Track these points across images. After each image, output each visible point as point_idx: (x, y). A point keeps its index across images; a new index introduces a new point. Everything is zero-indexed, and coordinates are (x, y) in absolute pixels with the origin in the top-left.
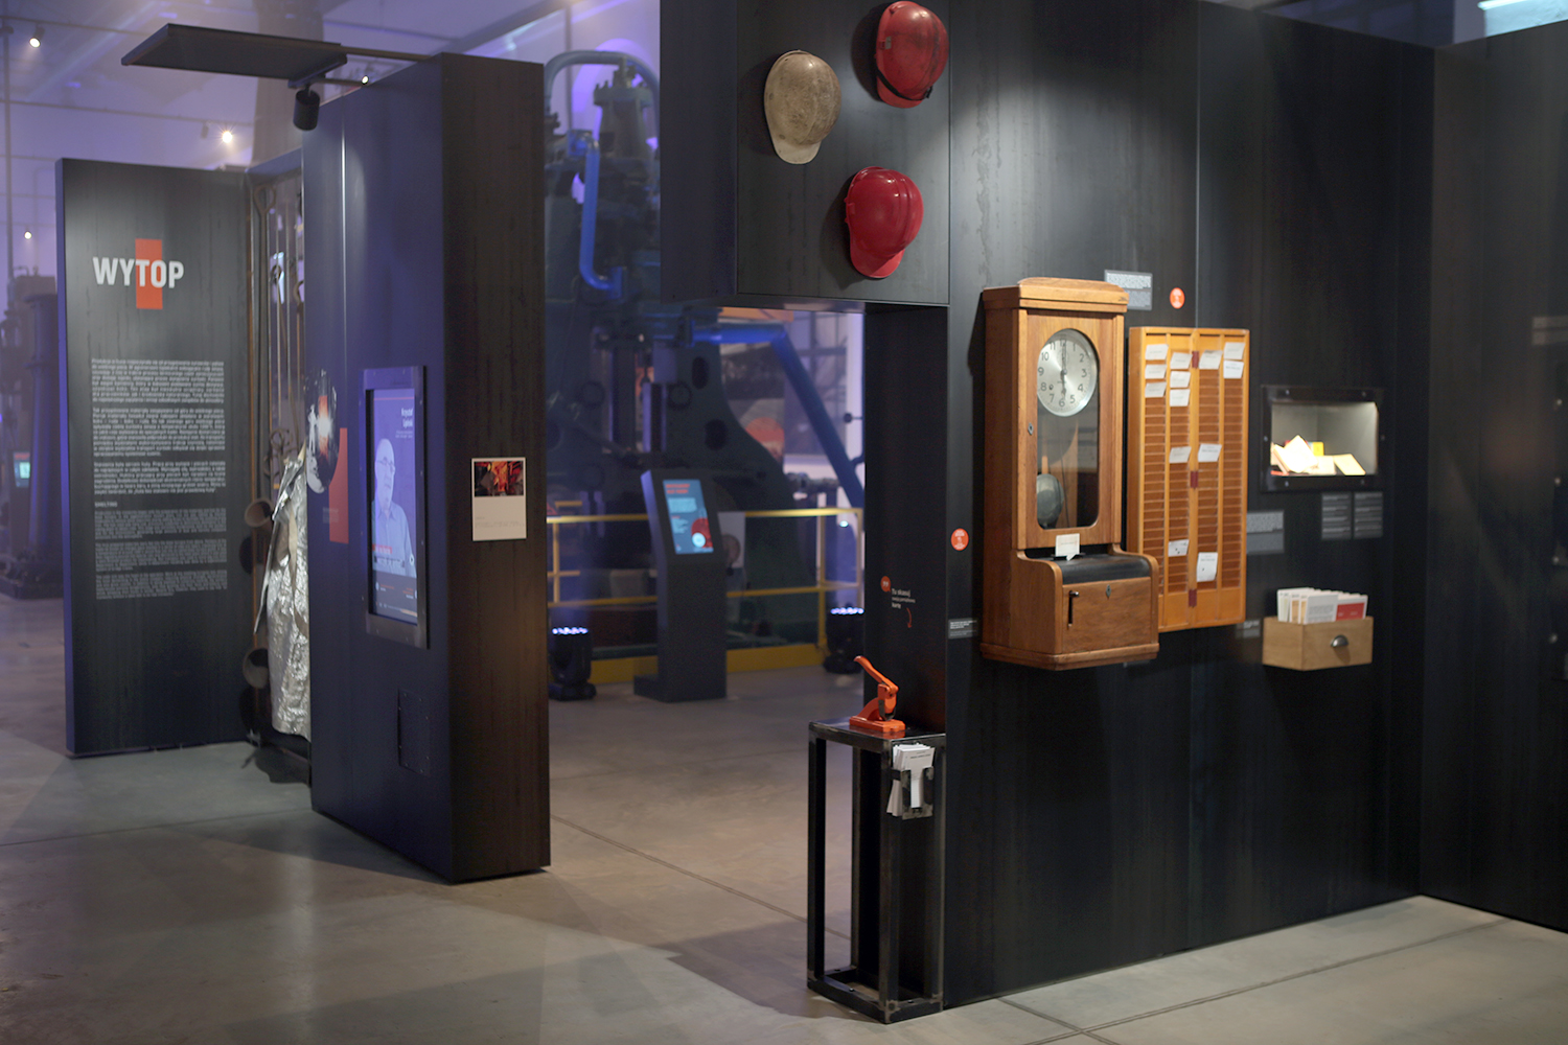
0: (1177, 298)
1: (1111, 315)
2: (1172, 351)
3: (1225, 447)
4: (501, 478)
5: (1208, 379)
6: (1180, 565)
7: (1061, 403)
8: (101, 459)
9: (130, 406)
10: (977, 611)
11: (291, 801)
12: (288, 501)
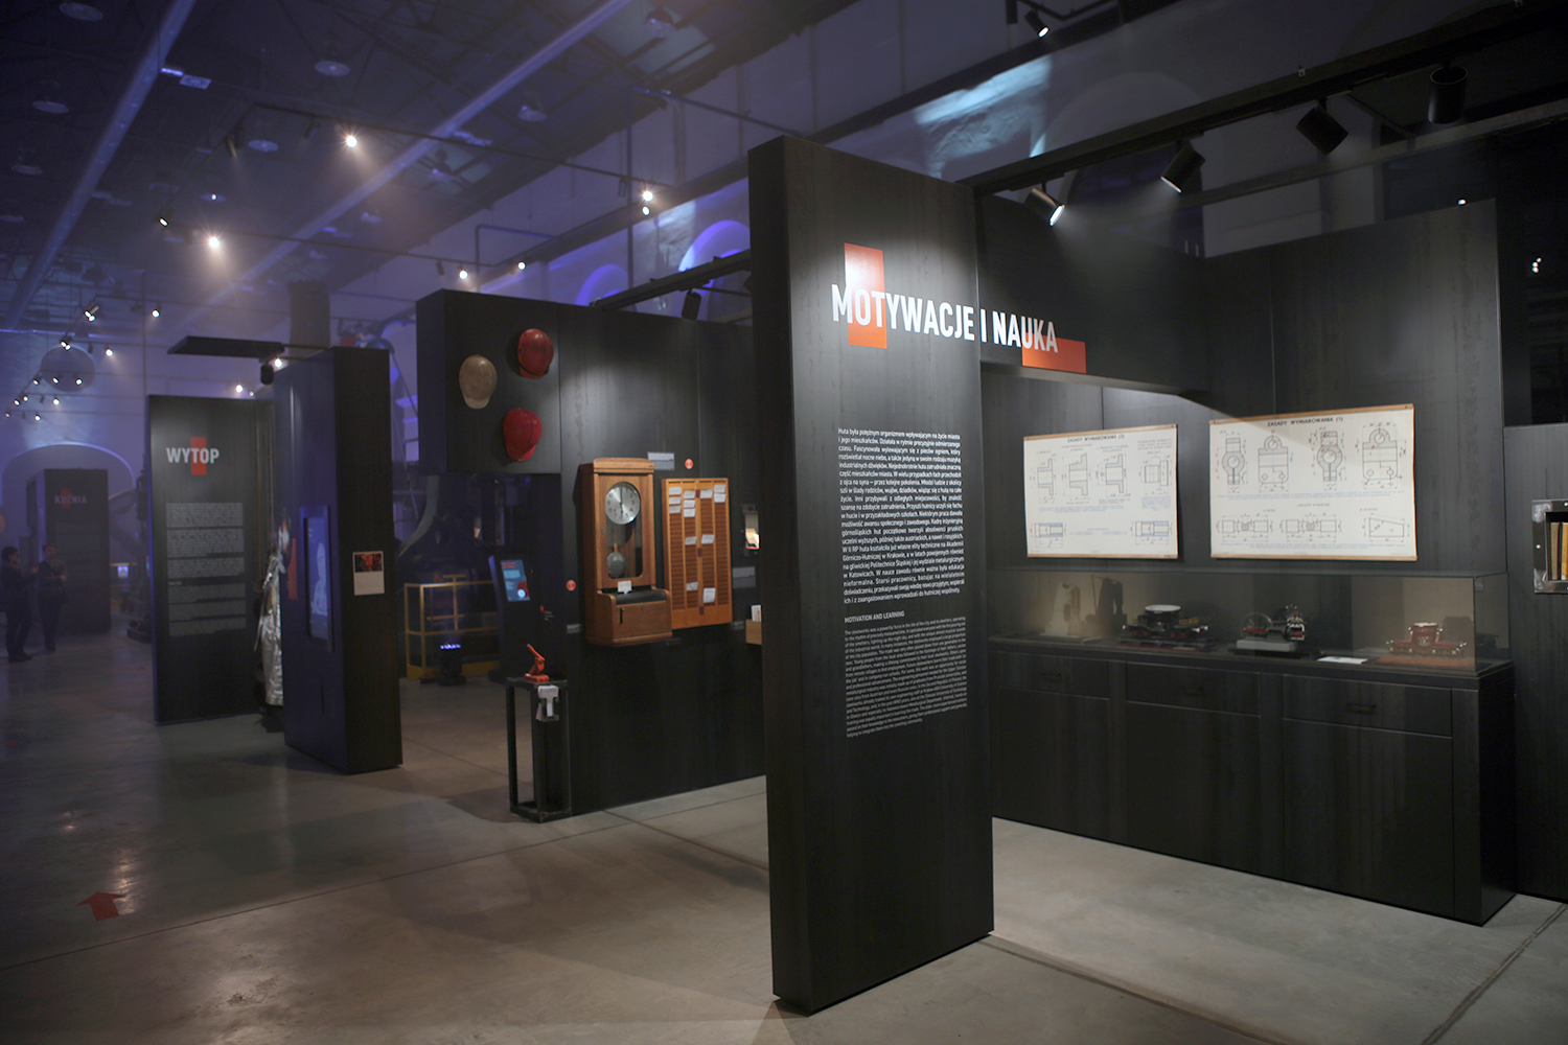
0: (689, 464)
1: (646, 474)
2: (684, 490)
3: (717, 537)
4: (369, 562)
5: (705, 505)
6: (694, 597)
7: (621, 517)
8: (172, 559)
9: (190, 528)
10: (582, 619)
11: (276, 741)
12: (271, 578)
